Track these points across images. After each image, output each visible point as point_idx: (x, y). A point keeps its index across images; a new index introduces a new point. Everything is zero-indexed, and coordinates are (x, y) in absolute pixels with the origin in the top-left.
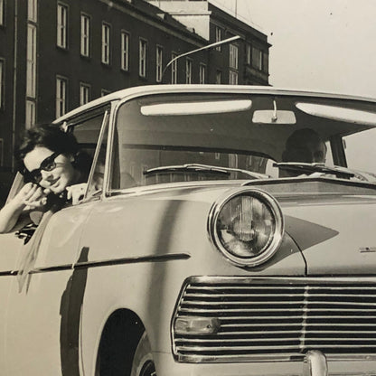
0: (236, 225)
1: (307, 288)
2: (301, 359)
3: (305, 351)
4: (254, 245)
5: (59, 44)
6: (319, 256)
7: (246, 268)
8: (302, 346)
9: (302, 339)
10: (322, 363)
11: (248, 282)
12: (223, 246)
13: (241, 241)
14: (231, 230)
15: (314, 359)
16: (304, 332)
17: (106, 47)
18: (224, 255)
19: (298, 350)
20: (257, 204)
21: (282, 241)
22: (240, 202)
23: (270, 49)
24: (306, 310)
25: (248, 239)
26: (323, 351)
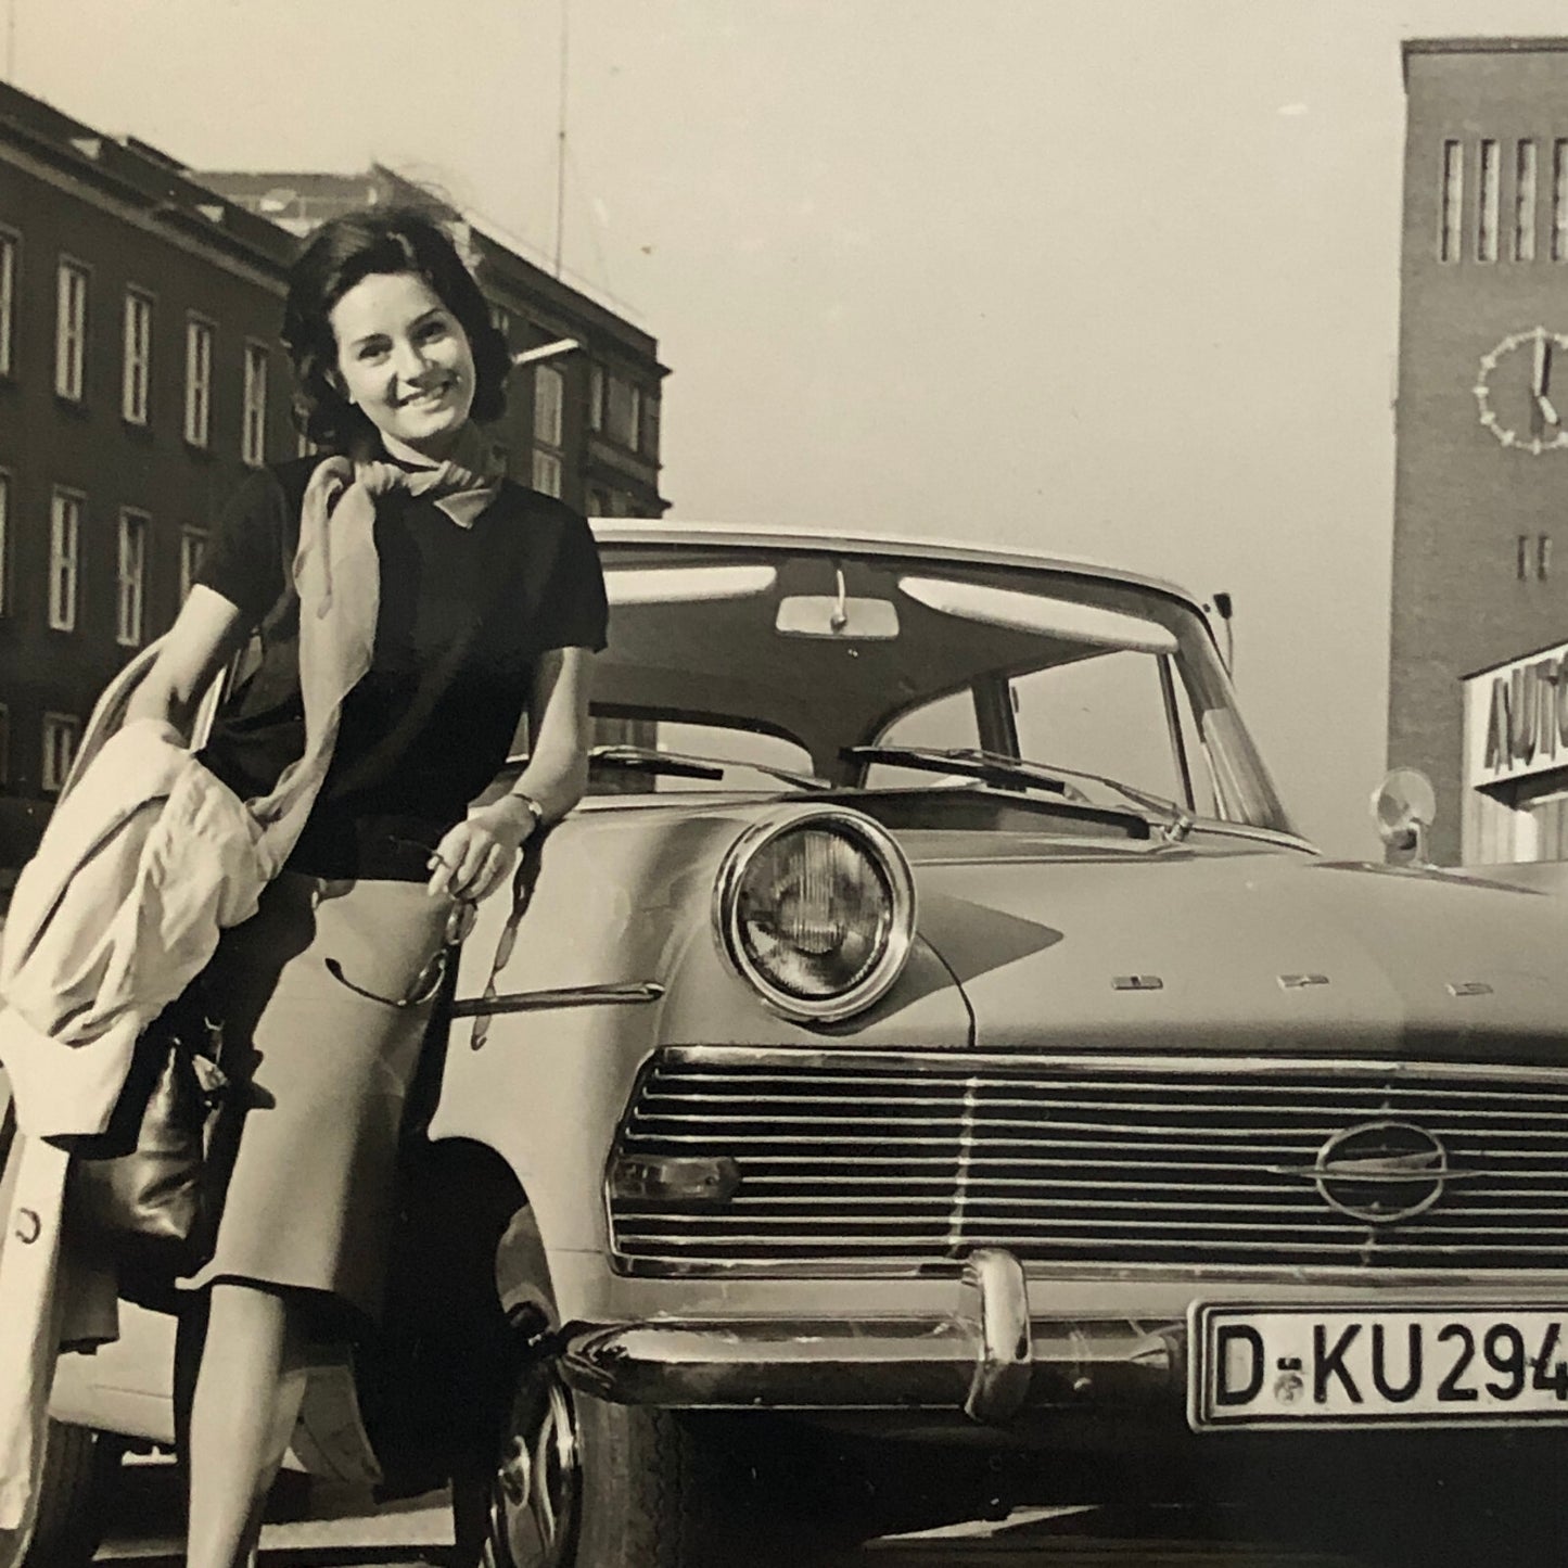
0: (788, 909)
1: (972, 1082)
2: (953, 1272)
3: (965, 1251)
4: (836, 967)
7: (814, 1025)
8: (954, 1240)
9: (957, 1220)
10: (1011, 1281)
11: (817, 1064)
12: (753, 964)
13: (800, 952)
14: (771, 923)
15: (992, 1272)
16: (961, 1200)
17: (137, 369)
18: (755, 989)
19: (943, 1250)
20: (851, 859)
21: (910, 956)
22: (800, 848)
23: (665, 382)
24: (967, 1141)
25: (822, 948)
26: (1020, 1253)
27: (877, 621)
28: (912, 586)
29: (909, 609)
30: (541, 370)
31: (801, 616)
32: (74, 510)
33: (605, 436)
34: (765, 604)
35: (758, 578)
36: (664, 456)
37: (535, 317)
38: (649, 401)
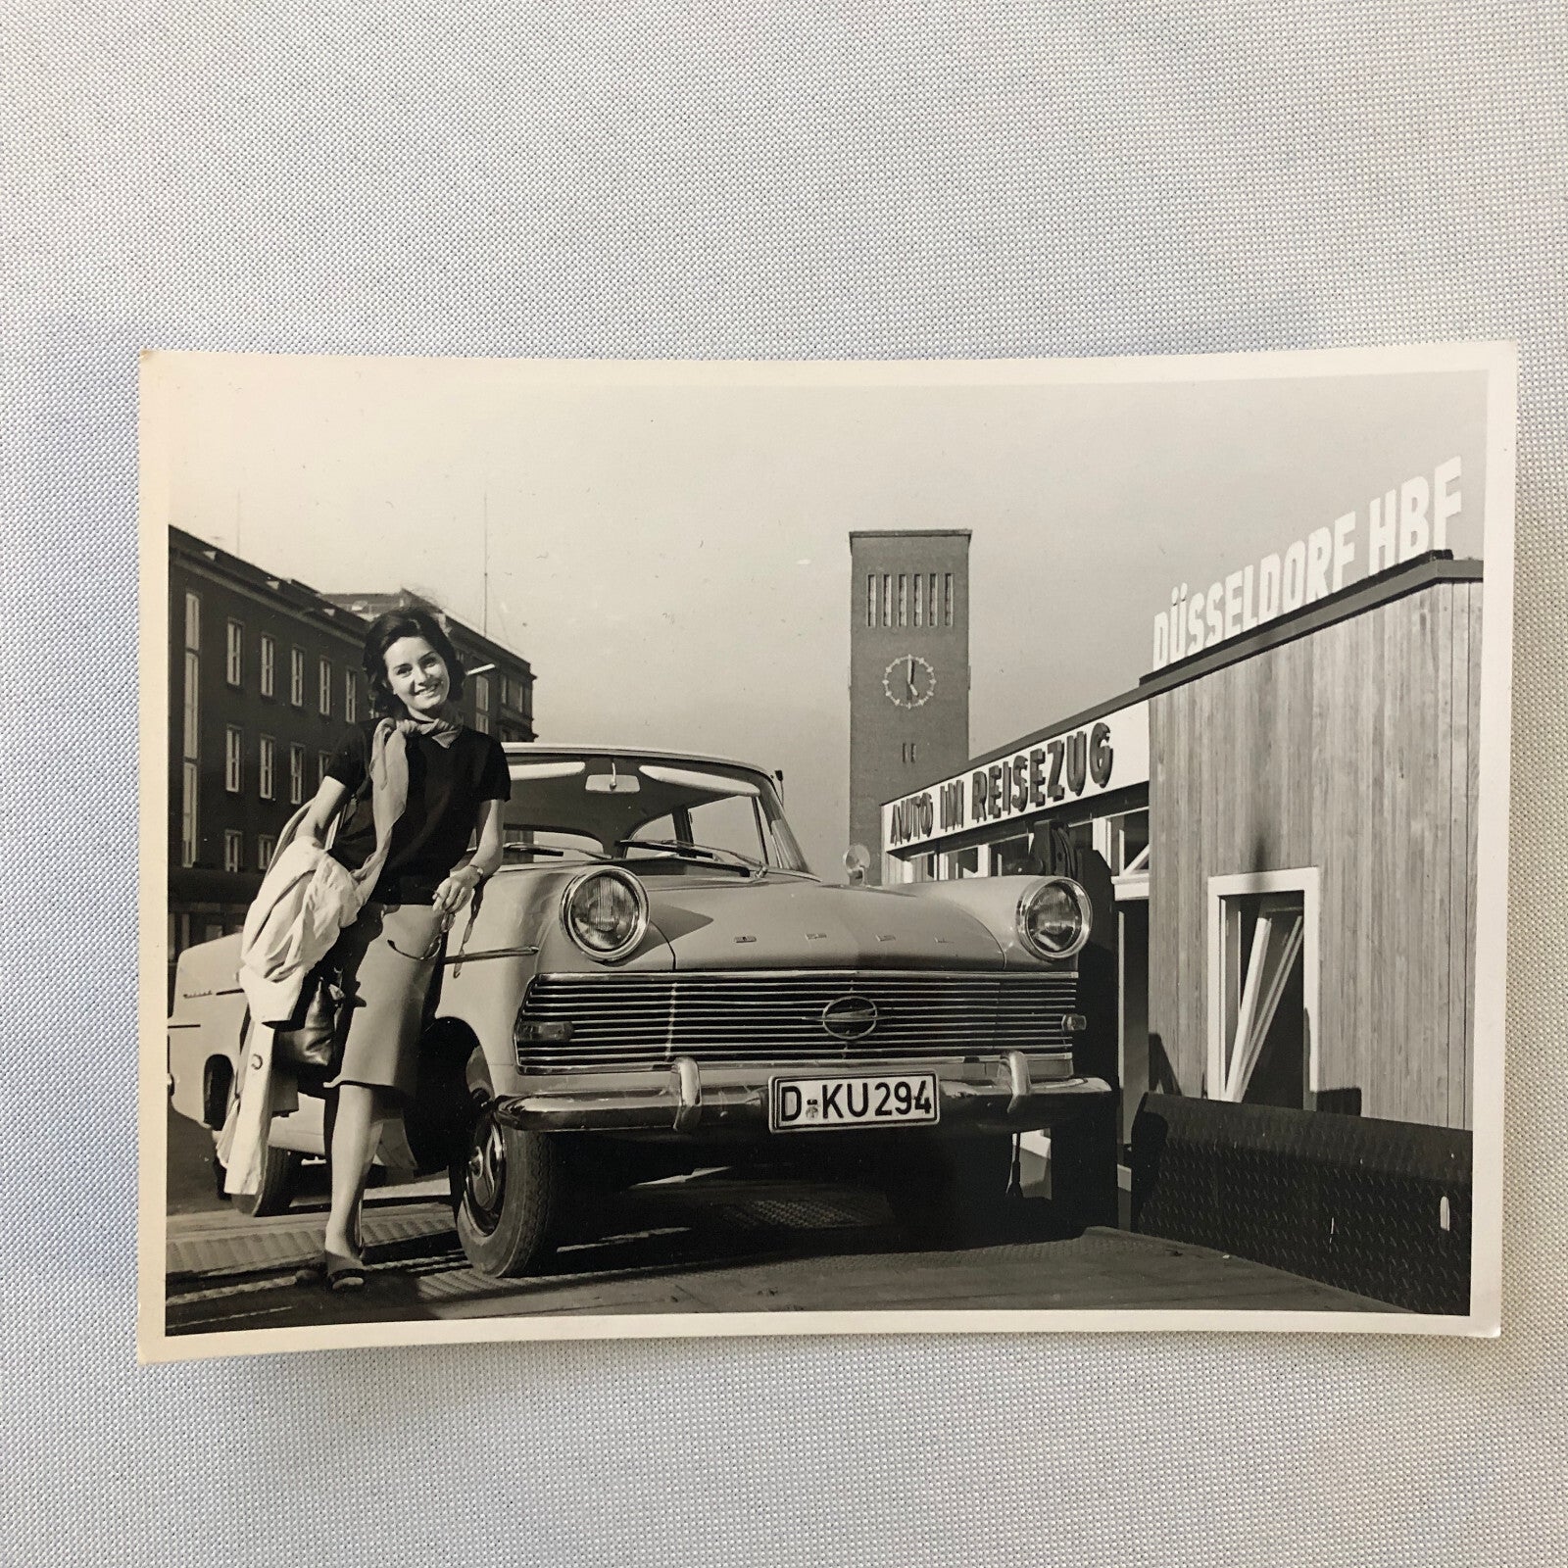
0: (593, 912)
1: (675, 985)
2: (668, 1068)
3: (672, 1059)
4: (614, 936)
5: (230, 679)
6: (689, 948)
7: (605, 962)
8: (668, 1054)
9: (669, 1045)
10: (693, 1070)
11: (607, 979)
12: (578, 935)
13: (599, 930)
14: (586, 919)
15: (684, 1067)
16: (671, 1036)
17: (297, 681)
18: (579, 948)
19: (663, 1059)
20: (620, 889)
21: (647, 931)
22: (598, 885)
23: (534, 682)
24: (673, 1011)
25: (608, 928)
26: (697, 1058)
27: (630, 785)
28: (645, 769)
29: (644, 779)
30: (479, 678)
31: (597, 783)
32: (270, 745)
33: (507, 706)
34: (581, 778)
35: (578, 767)
36: (535, 715)
37: (476, 654)
38: (527, 691)
